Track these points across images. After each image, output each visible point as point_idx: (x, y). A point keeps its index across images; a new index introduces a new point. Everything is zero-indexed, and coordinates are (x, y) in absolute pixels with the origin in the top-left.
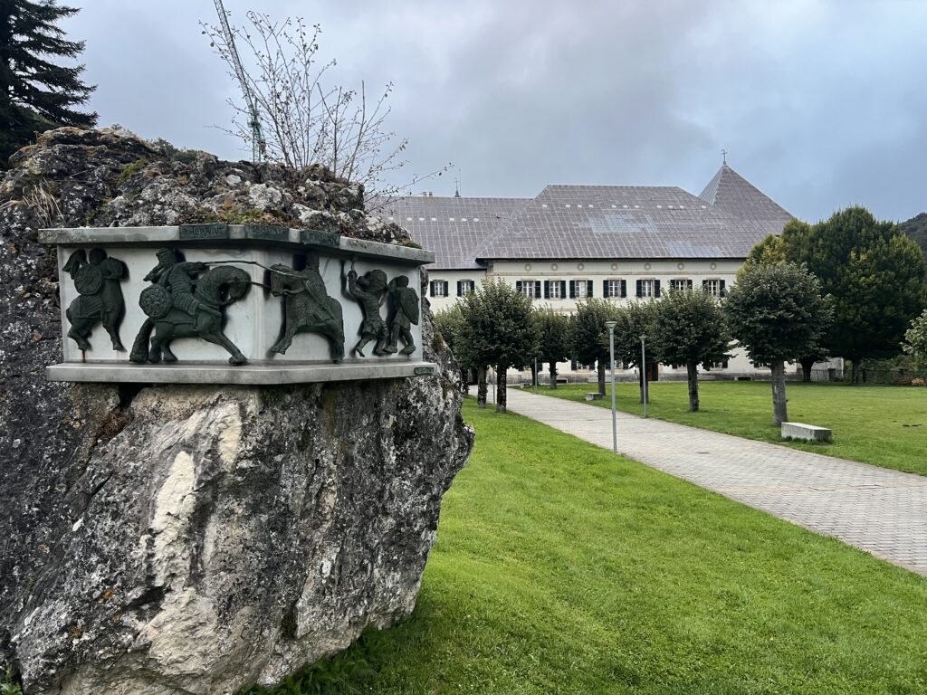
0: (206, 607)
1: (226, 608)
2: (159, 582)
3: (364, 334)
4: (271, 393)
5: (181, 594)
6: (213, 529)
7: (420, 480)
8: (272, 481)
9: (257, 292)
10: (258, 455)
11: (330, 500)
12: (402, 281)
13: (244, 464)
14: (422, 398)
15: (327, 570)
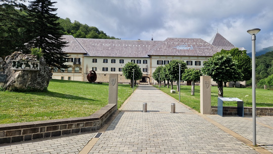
0: (18, 83)
1: (20, 84)
3: (33, 67)
4: (24, 71)
5: (17, 82)
6: (19, 79)
7: (41, 79)
8: (24, 76)
10: (22, 74)
11: (30, 79)
12: (37, 64)
14: (41, 73)
15: (29, 83)
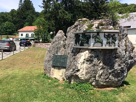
0: (84, 73)
2: (79, 69)
4: (92, 50)
5: (81, 71)
6: (85, 64)
8: (92, 60)
9: (91, 38)
11: (101, 64)
12: (114, 35)
13: (88, 58)
